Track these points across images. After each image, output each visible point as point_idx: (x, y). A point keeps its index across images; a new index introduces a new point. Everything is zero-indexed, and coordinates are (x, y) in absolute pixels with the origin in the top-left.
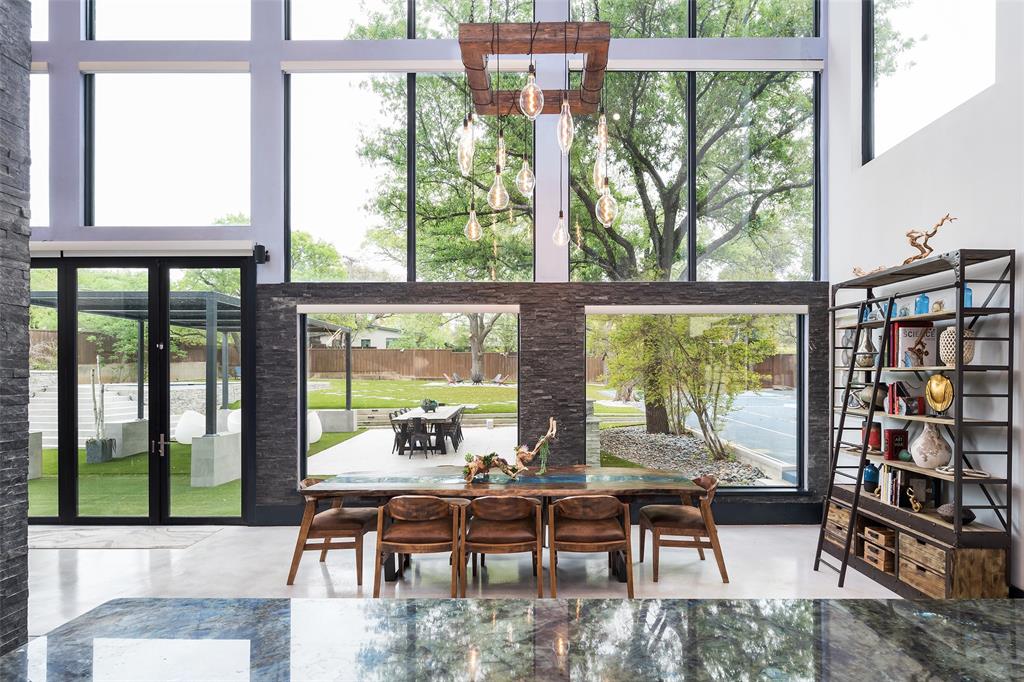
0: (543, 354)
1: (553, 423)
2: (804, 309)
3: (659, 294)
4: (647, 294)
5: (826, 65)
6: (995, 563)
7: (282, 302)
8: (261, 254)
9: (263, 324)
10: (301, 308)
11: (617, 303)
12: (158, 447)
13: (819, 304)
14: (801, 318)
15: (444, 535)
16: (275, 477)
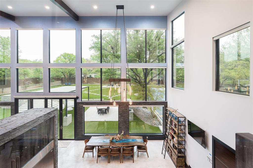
0: (122, 113)
1: (123, 131)
2: (163, 106)
3: (141, 104)
4: (139, 104)
5: (167, 67)
6: (183, 160)
7: (81, 105)
8: (77, 98)
9: (77, 108)
10: (84, 106)
11: (134, 105)
12: (61, 128)
13: (166, 105)
14: (163, 107)
15: (107, 153)
16: (80, 133)
